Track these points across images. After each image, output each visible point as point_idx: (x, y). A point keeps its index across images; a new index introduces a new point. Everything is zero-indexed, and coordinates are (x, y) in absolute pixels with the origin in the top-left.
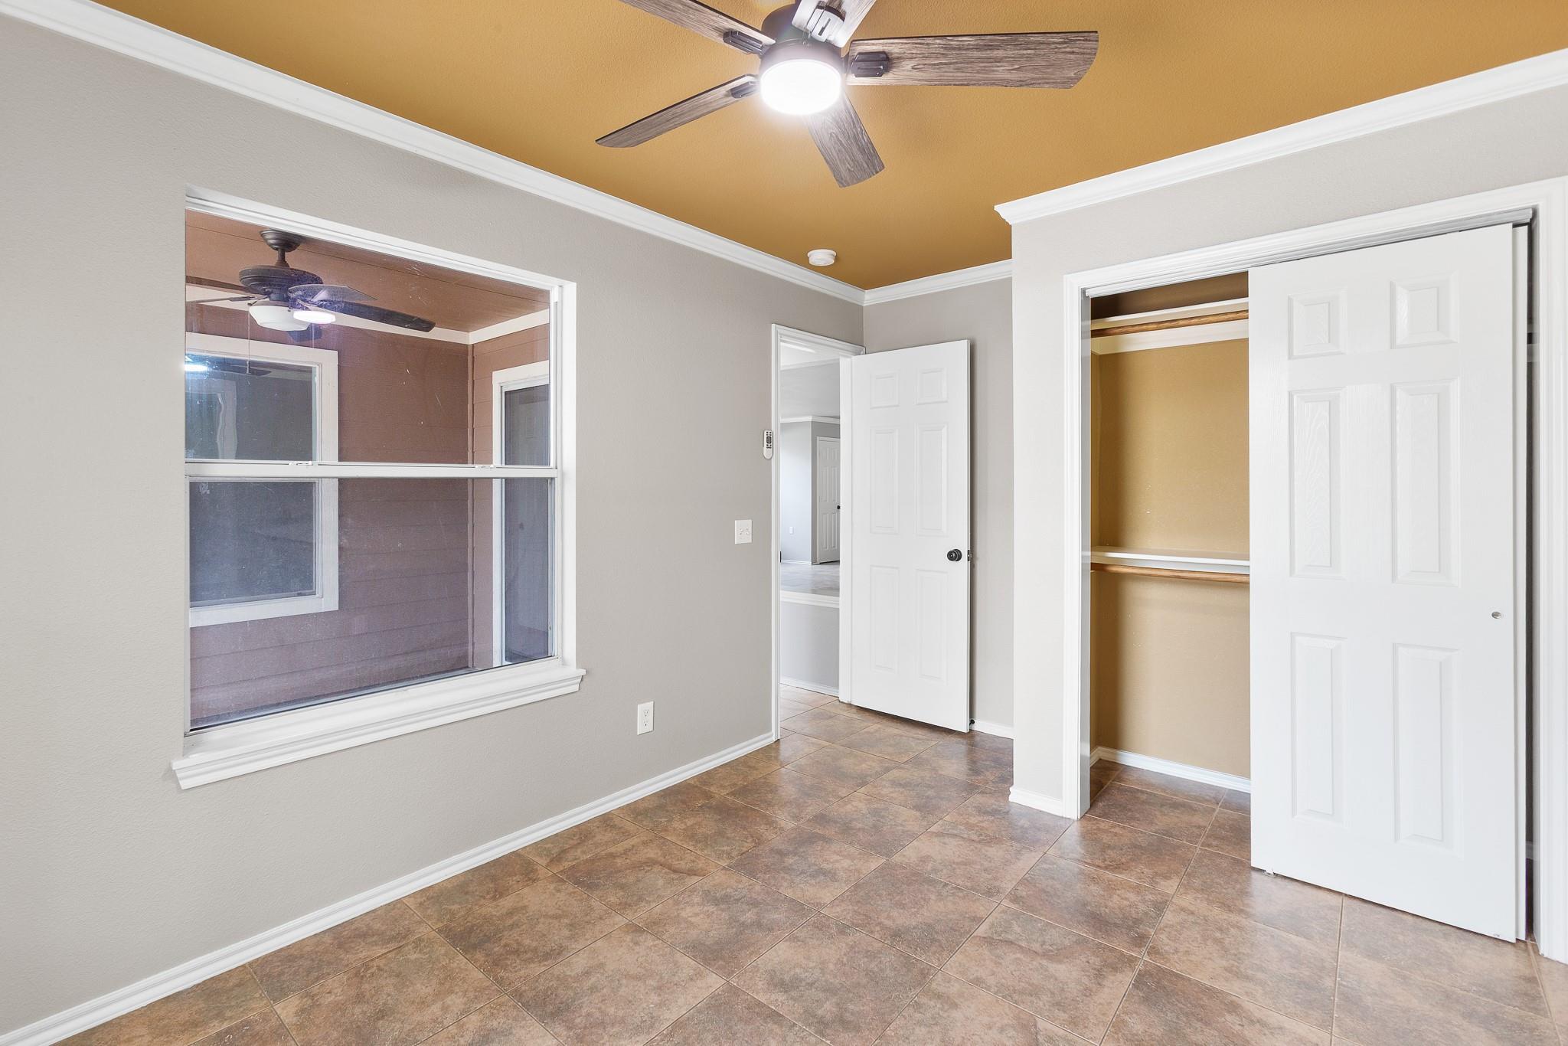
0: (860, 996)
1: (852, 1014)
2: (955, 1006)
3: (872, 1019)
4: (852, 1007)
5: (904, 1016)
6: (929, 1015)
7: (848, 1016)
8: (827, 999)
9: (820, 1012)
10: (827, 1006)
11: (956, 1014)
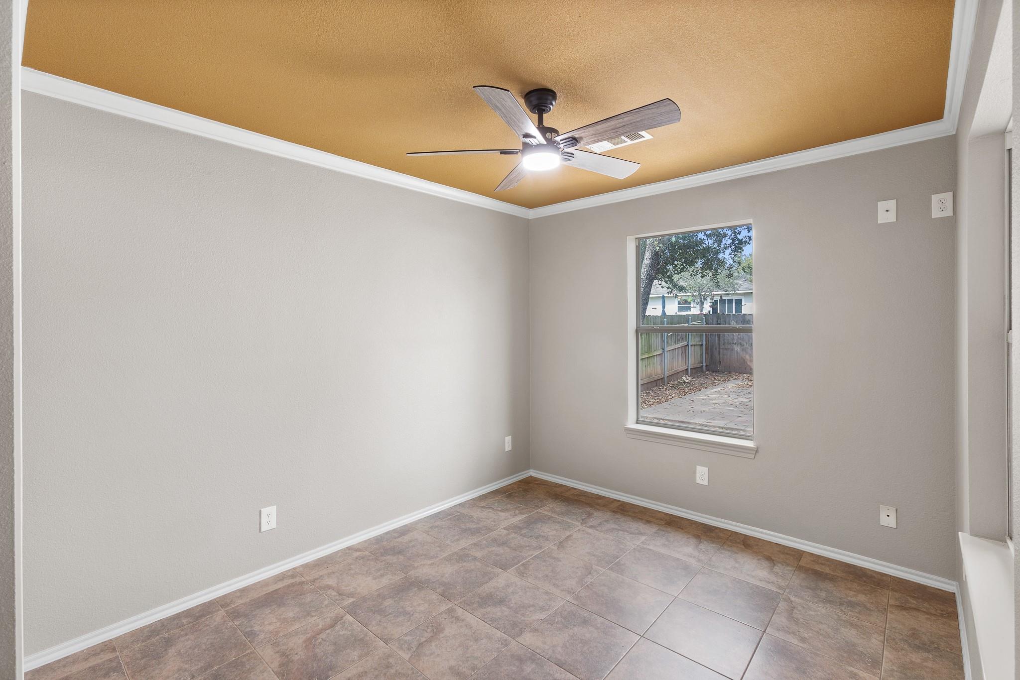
0: (508, 675)
1: (514, 664)
2: (451, 668)
3: (503, 661)
4: (514, 668)
5: (484, 662)
6: (470, 663)
7: (517, 663)
8: (528, 674)
9: (534, 666)
10: (529, 670)
11: (453, 663)
